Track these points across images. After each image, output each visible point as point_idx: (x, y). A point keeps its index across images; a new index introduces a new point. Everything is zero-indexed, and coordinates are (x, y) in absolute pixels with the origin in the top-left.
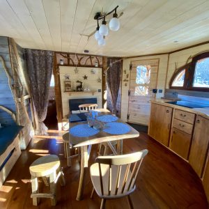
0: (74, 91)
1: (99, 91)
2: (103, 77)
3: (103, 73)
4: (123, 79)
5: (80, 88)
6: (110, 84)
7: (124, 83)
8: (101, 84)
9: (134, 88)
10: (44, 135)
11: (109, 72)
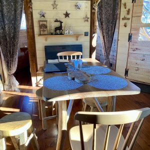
0: (52, 34)
1: (86, 34)
2: (92, 14)
3: (92, 8)
4: (122, 17)
5: (59, 30)
6: (101, 24)
7: (122, 22)
8: (89, 24)
9: (137, 30)
10: (15, 91)
11: (100, 7)
